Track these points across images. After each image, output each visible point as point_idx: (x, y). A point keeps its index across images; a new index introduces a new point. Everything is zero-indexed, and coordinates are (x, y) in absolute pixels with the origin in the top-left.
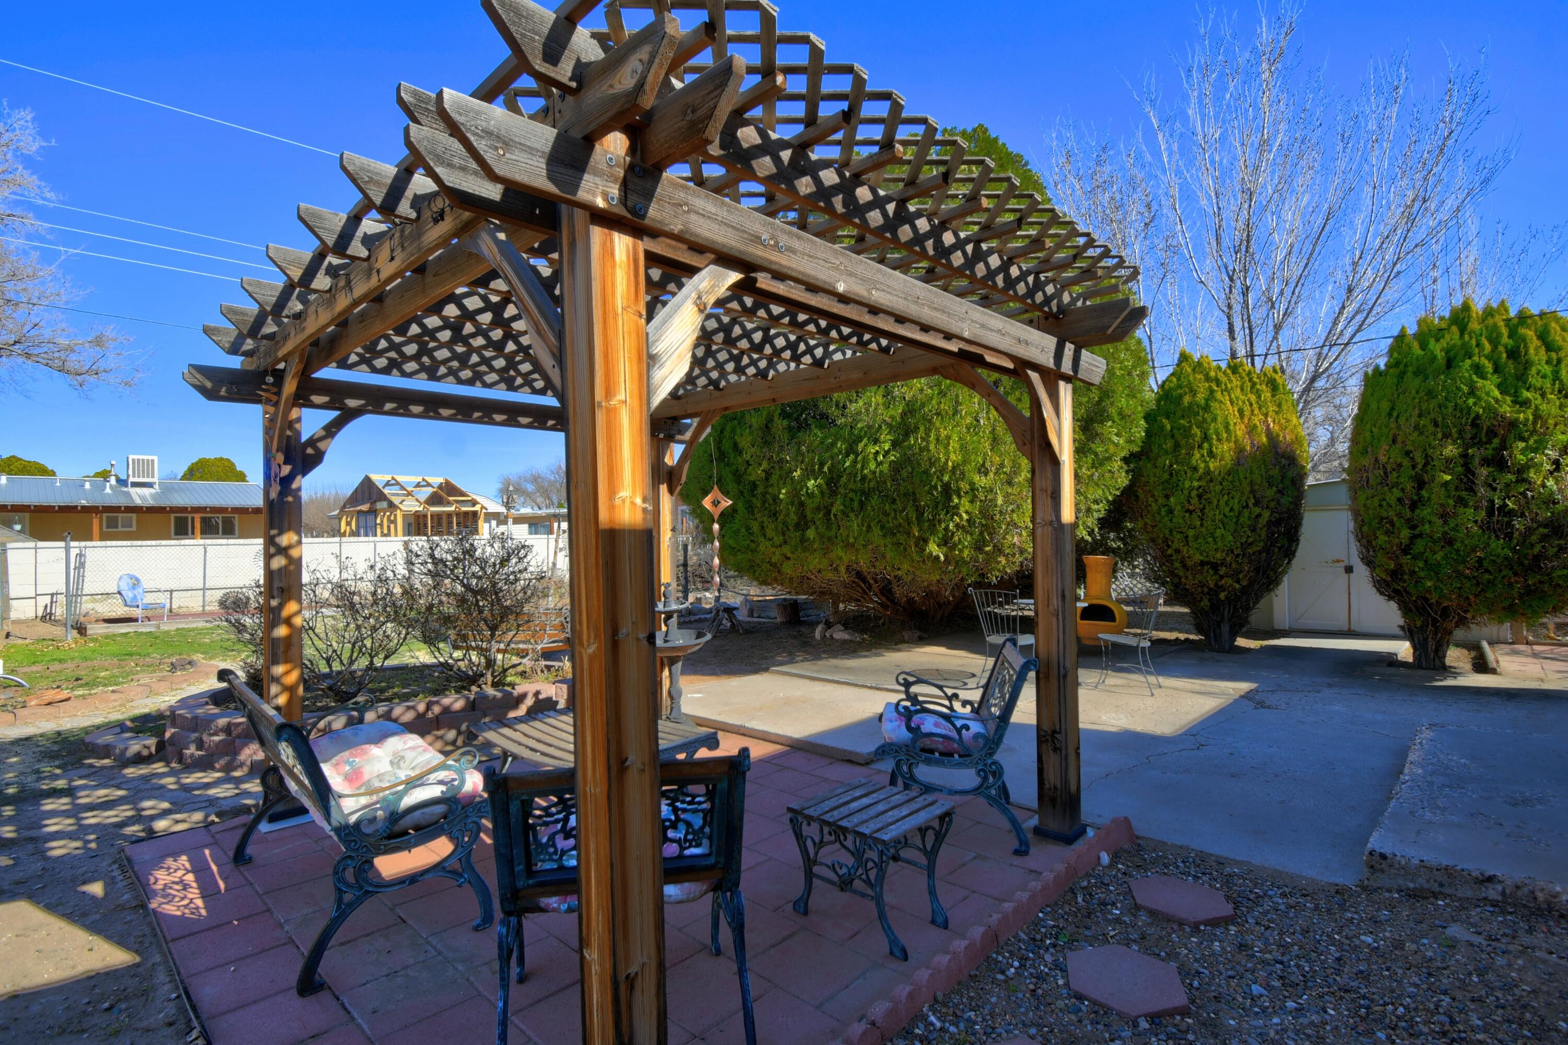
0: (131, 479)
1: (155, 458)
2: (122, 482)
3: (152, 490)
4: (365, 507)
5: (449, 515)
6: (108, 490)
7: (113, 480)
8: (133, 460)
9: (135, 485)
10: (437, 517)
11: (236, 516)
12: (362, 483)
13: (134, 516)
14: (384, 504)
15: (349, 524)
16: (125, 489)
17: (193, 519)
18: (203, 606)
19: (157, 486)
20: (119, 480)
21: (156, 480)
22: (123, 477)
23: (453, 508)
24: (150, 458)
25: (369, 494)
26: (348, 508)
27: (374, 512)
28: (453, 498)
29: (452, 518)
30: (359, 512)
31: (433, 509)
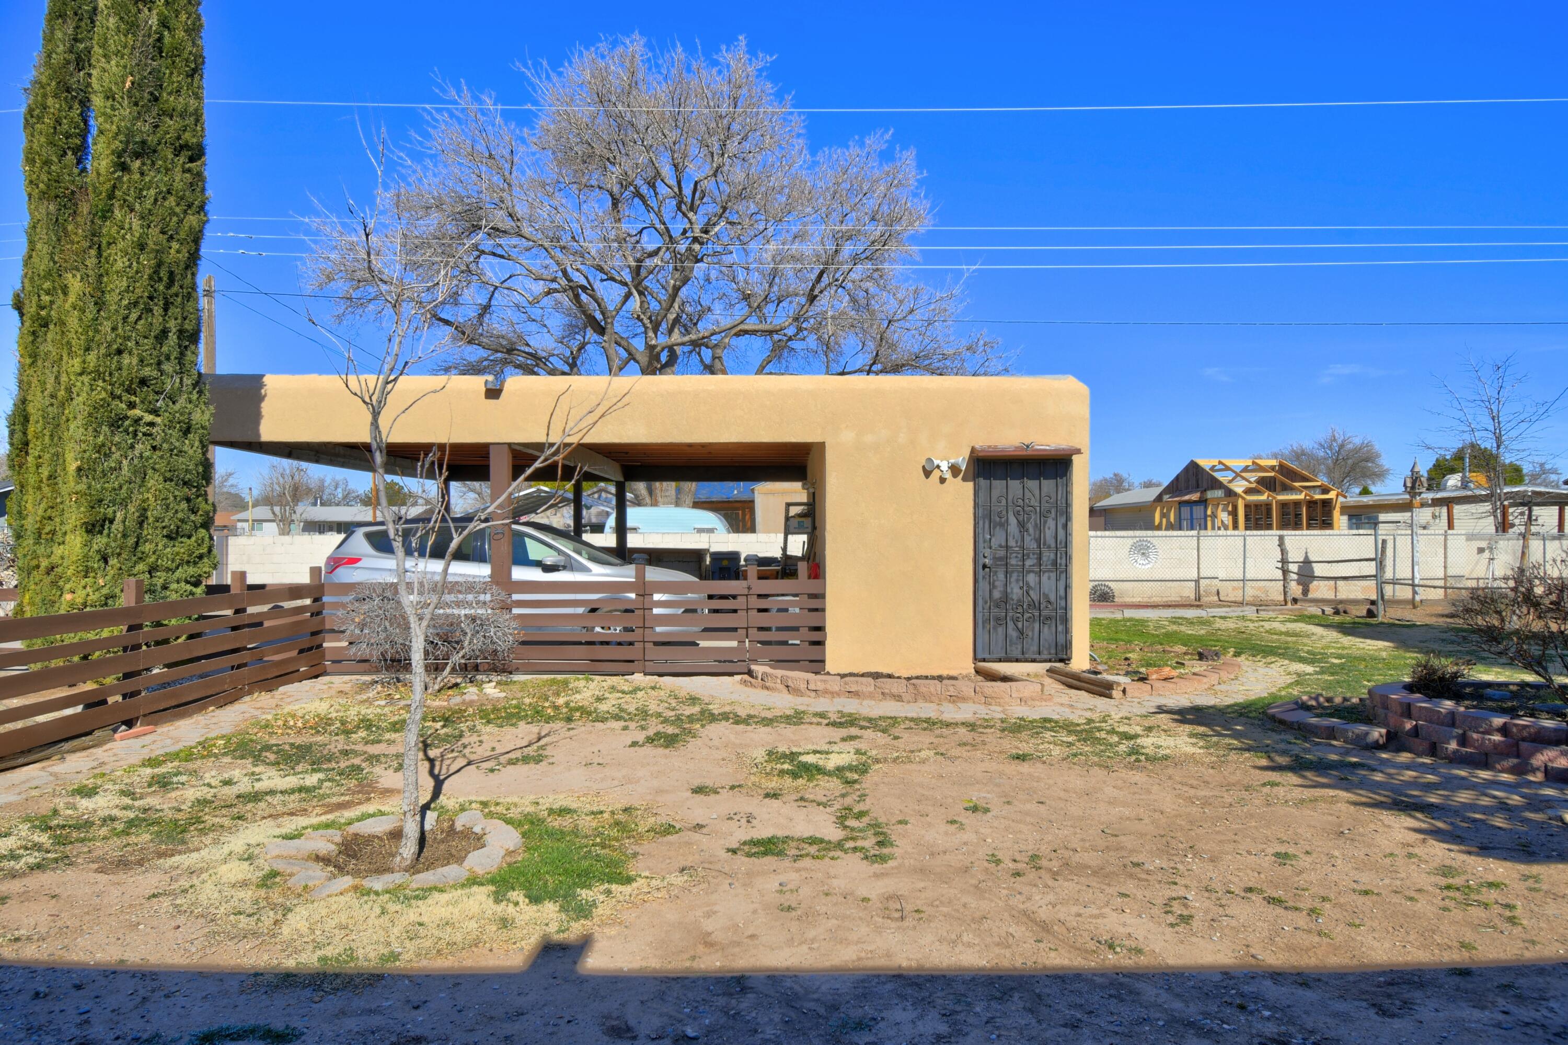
4: (1195, 497)
5: (1297, 504)
10: (1284, 508)
12: (1186, 469)
14: (1219, 493)
15: (1163, 515)
23: (1302, 496)
25: (1197, 481)
26: (1166, 498)
27: (1203, 502)
28: (1297, 484)
29: (1301, 508)
30: (1181, 503)
31: (1280, 497)
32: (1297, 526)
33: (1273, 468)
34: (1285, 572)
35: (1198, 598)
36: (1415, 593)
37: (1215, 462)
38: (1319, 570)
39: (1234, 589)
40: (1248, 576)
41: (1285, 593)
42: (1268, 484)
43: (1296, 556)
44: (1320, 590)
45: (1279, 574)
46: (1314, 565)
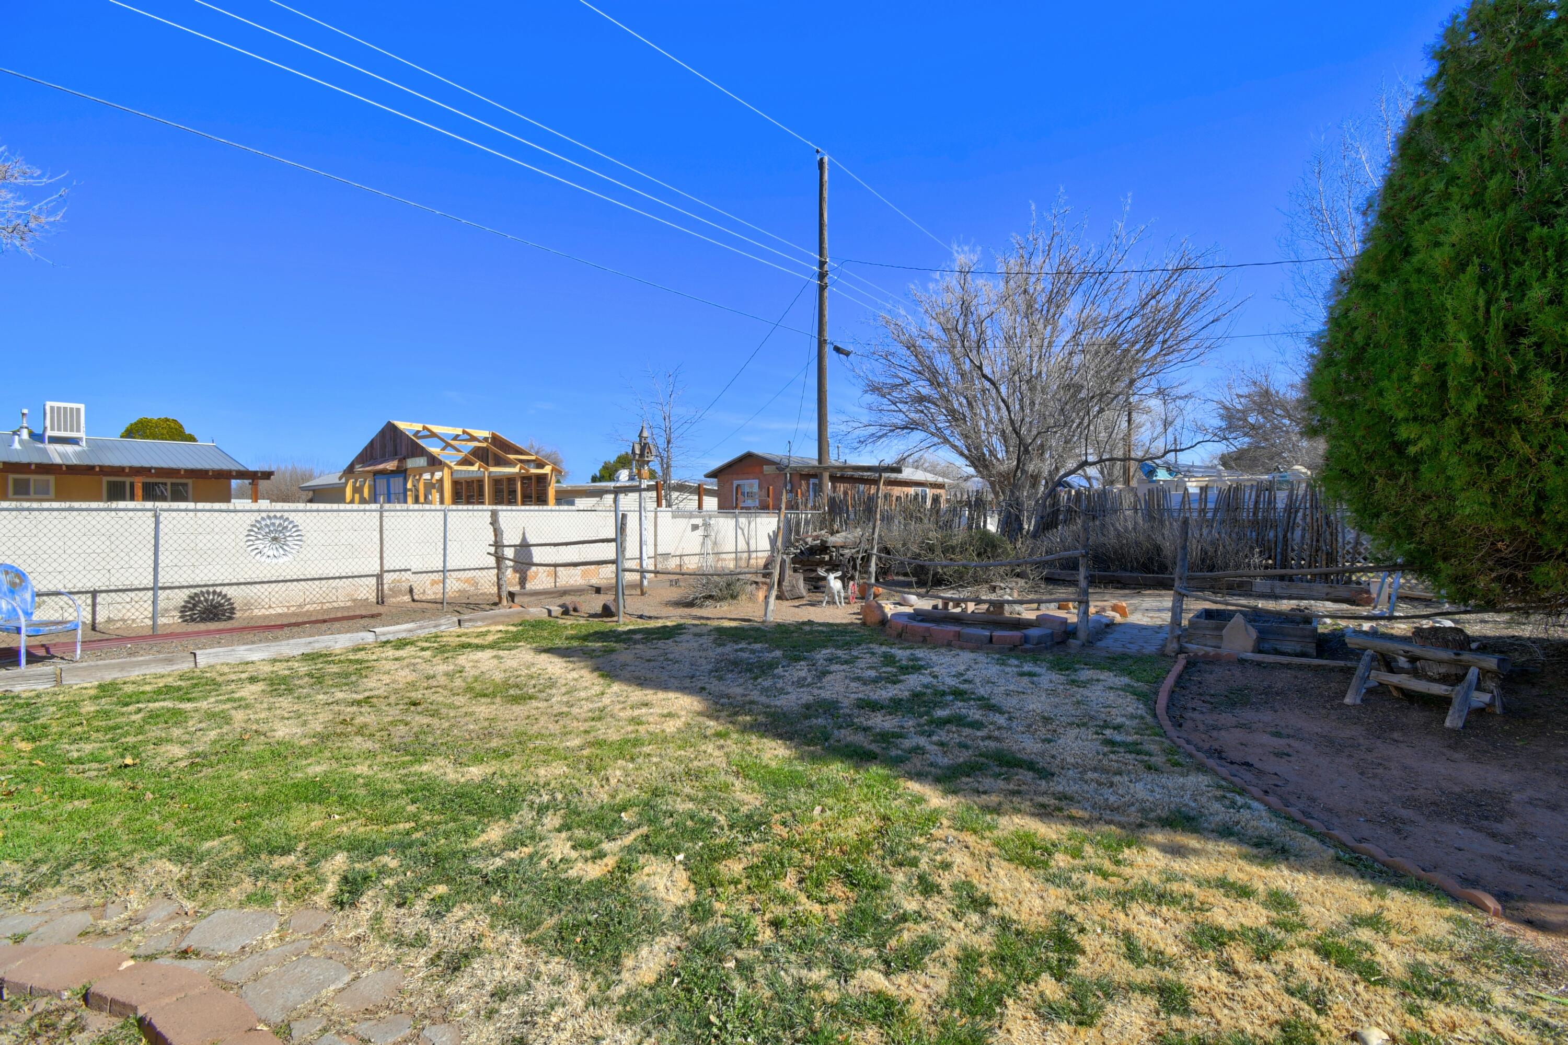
0: (49, 433)
1: (82, 407)
2: (37, 437)
3: (76, 448)
4: (391, 465)
5: (511, 480)
6: (17, 445)
7: (25, 434)
8: (52, 408)
9: (54, 440)
10: (497, 482)
11: (190, 481)
12: (383, 433)
13: (51, 478)
14: (422, 462)
15: (356, 487)
16: (41, 446)
17: (132, 485)
18: (154, 618)
19: (84, 443)
20: (32, 435)
21: (82, 434)
22: (39, 431)
23: (516, 470)
24: (75, 405)
25: (395, 447)
26: (358, 468)
27: (402, 472)
28: (512, 457)
29: (515, 484)
30: (376, 473)
31: (492, 469)
32: (511, 501)
33: (486, 439)
34: (499, 559)
35: (381, 601)
36: (642, 577)
37: (418, 427)
38: (538, 555)
39: (434, 583)
40: (449, 567)
41: (499, 588)
42: (481, 455)
43: (511, 537)
44: (540, 580)
45: (492, 561)
46: (533, 549)
